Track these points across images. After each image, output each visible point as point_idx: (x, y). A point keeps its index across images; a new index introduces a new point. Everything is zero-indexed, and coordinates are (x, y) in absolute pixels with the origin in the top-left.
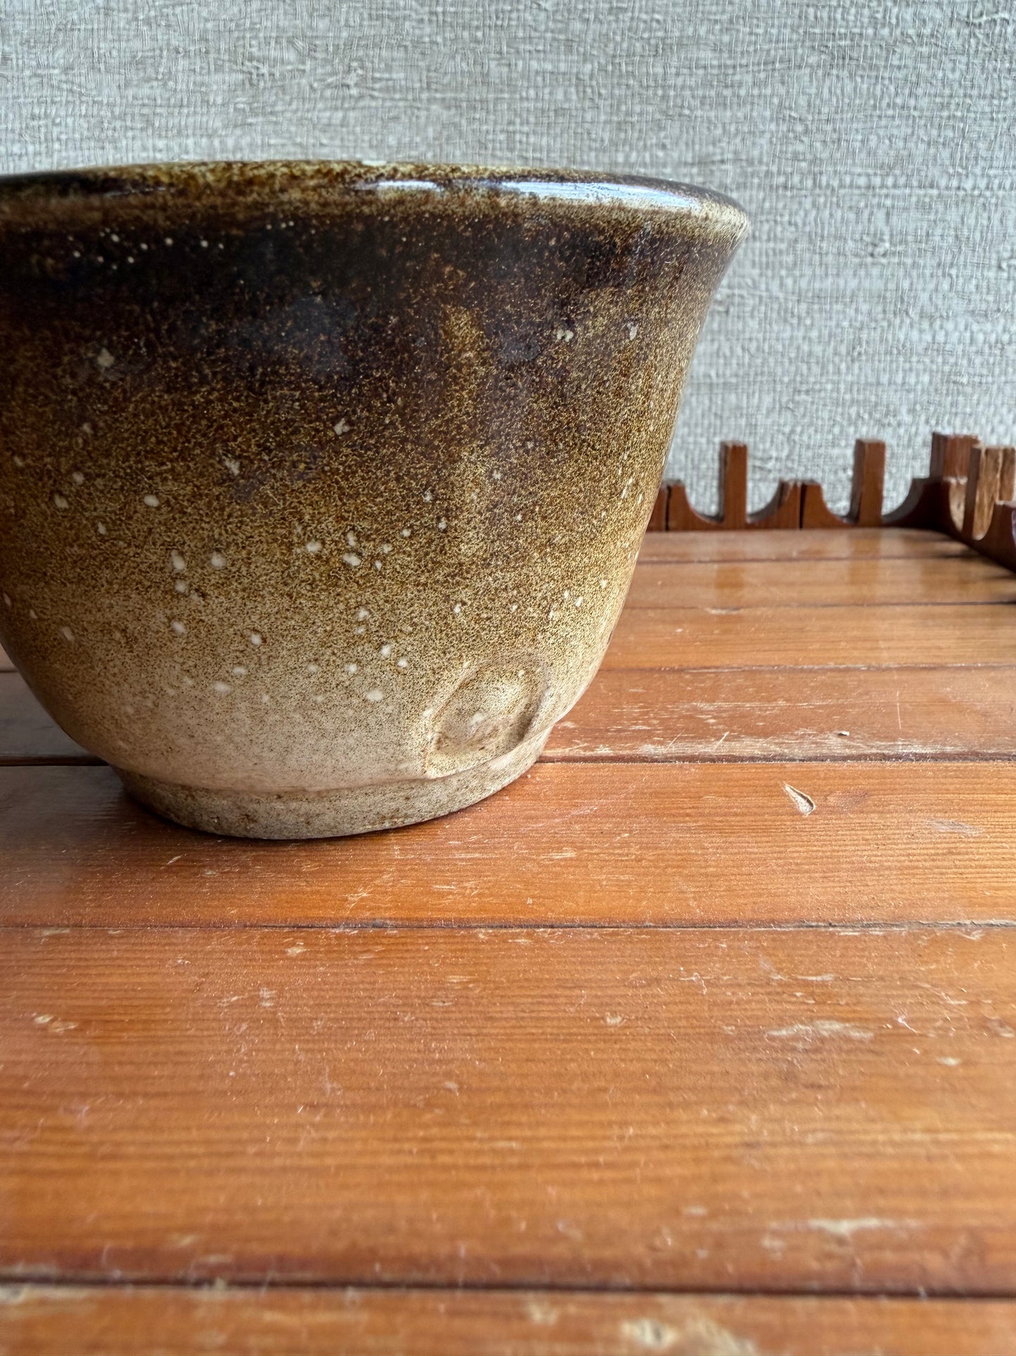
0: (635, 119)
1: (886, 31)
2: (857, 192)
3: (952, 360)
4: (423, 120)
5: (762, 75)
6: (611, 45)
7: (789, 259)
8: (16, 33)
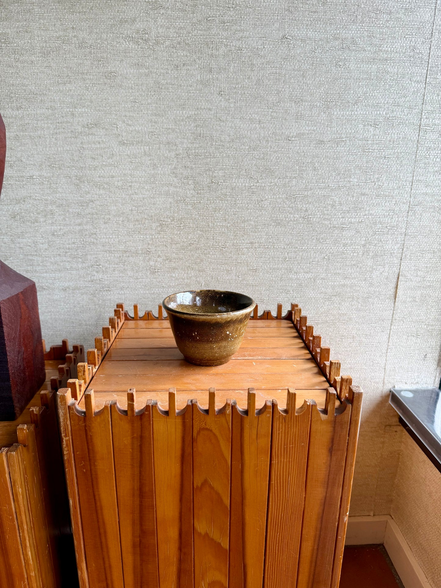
1: (287, 219)
3: (301, 281)
4: (196, 234)
5: (263, 227)
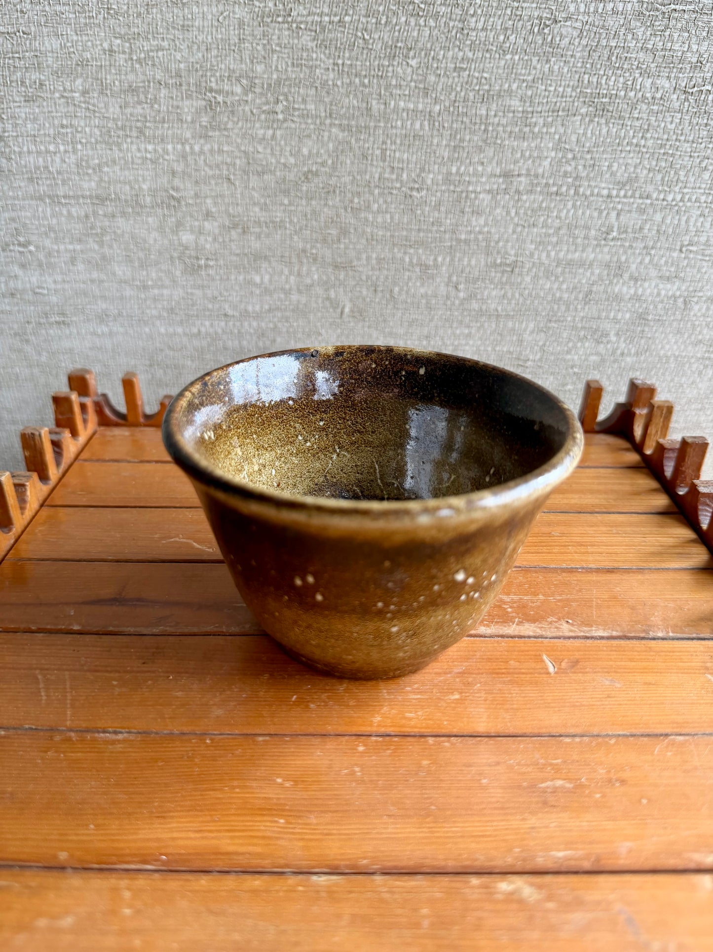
0: (466, 144)
1: (632, 94)
2: (601, 199)
3: (644, 306)
4: (326, 138)
5: (550, 119)
6: (454, 94)
7: (555, 239)
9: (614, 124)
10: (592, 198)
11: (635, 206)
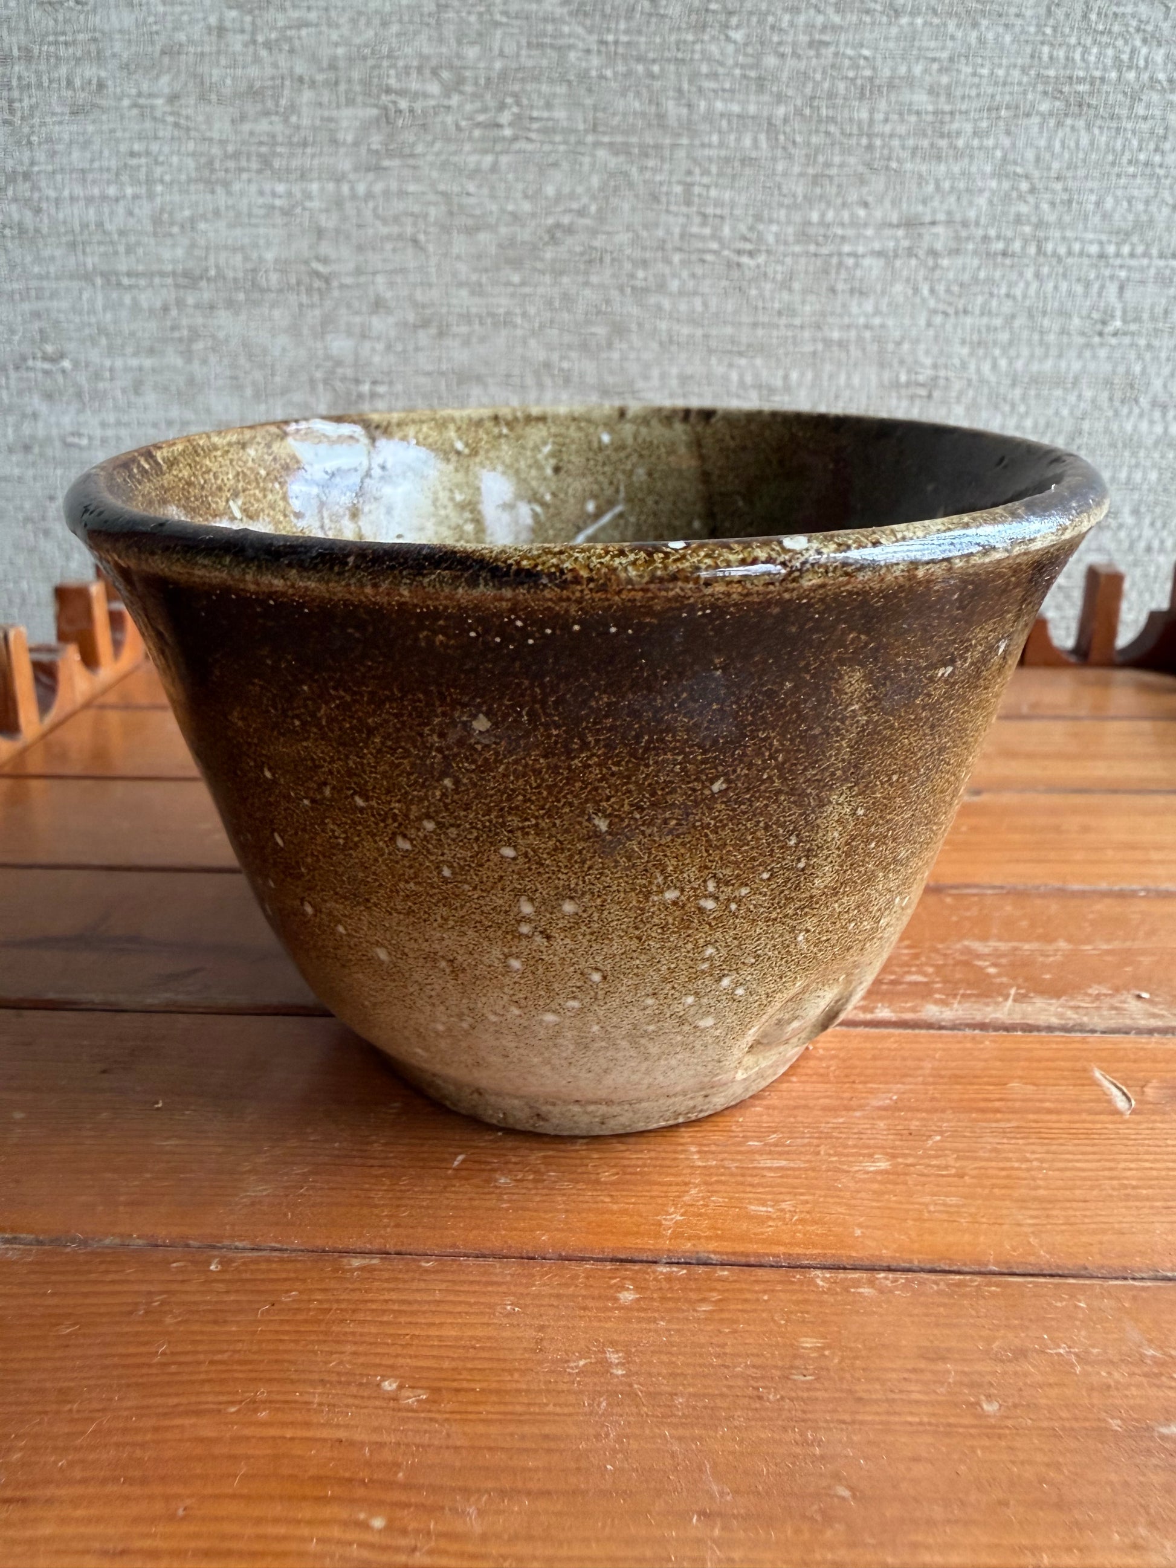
0: (834, 171)
2: (1086, 261)
5: (984, 124)
6: (810, 85)
7: (1004, 337)
8: (114, 55)
9: (1100, 127)
10: (1070, 261)
11: (1152, 272)
